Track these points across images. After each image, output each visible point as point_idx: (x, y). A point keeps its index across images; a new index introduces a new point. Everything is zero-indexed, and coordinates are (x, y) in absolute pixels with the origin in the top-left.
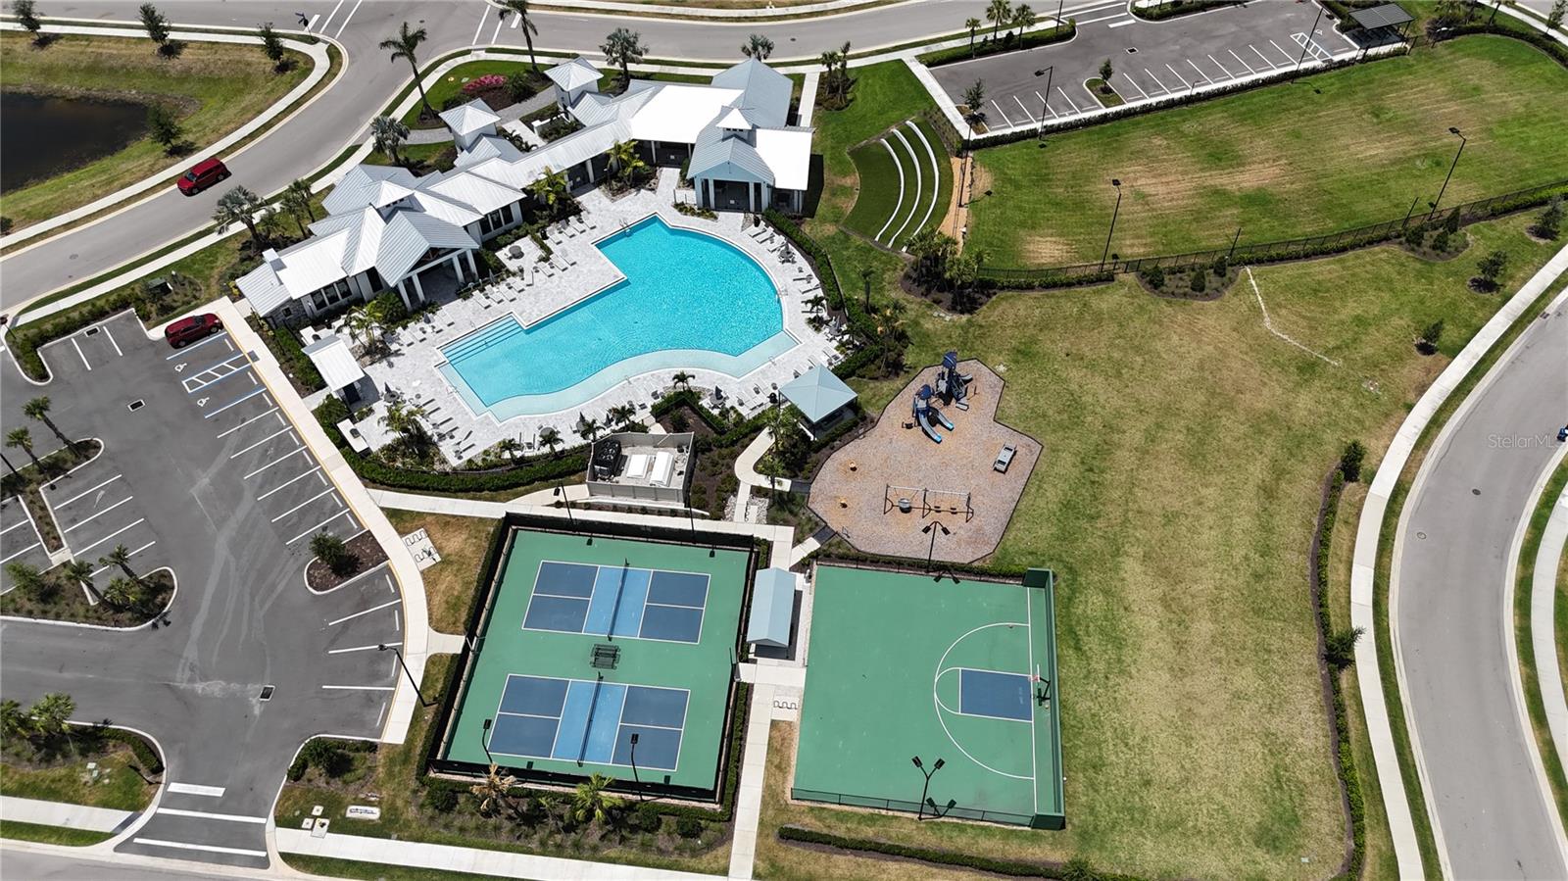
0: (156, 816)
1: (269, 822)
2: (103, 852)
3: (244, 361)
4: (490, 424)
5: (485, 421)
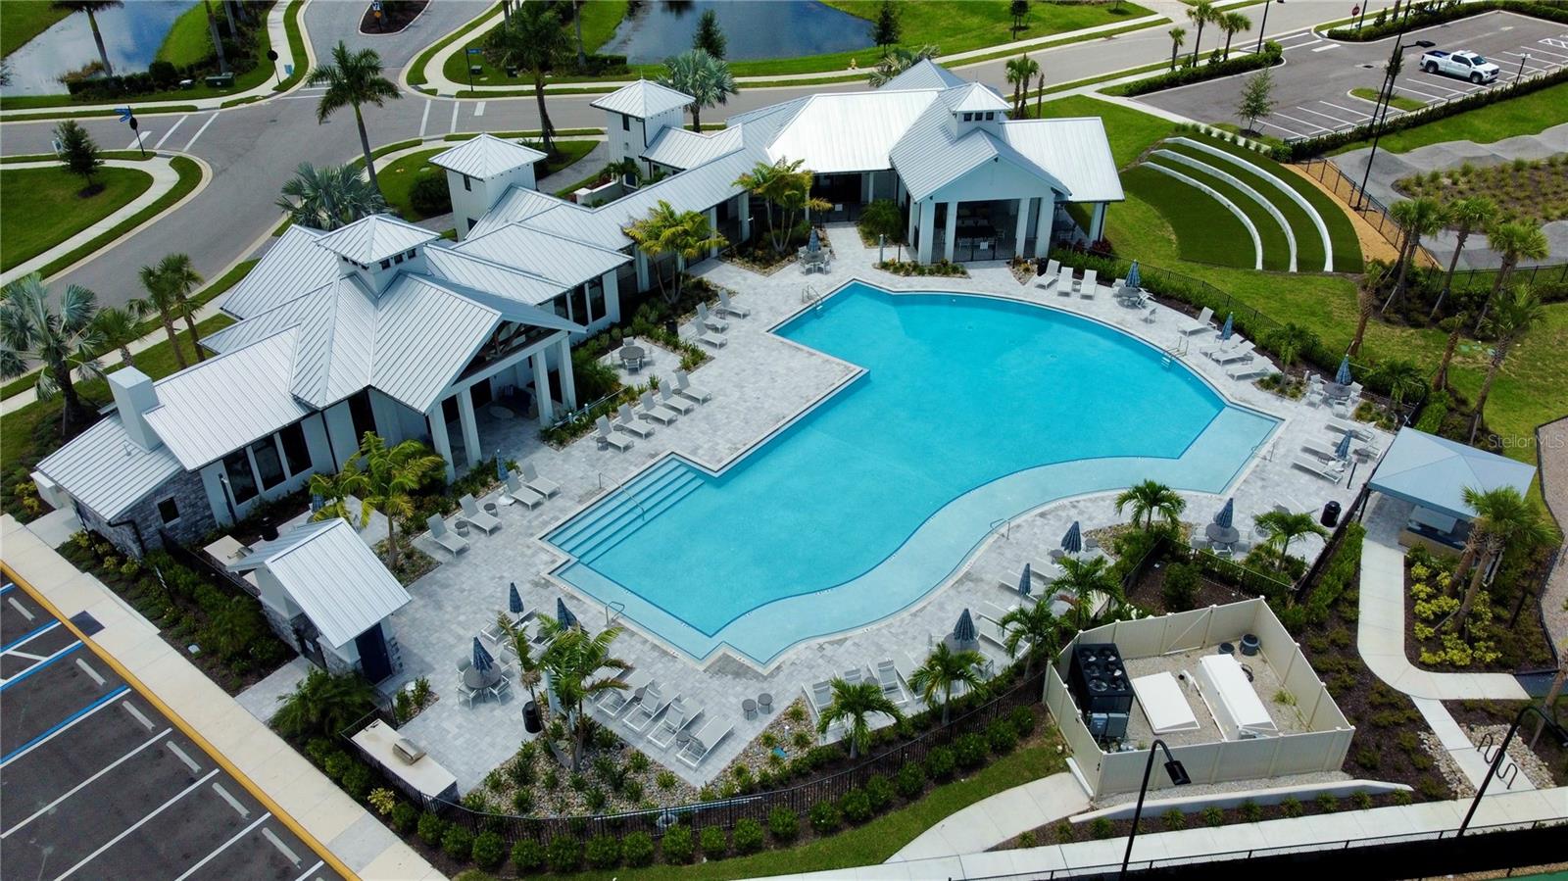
3: (63, 636)
4: (740, 672)
5: (728, 668)
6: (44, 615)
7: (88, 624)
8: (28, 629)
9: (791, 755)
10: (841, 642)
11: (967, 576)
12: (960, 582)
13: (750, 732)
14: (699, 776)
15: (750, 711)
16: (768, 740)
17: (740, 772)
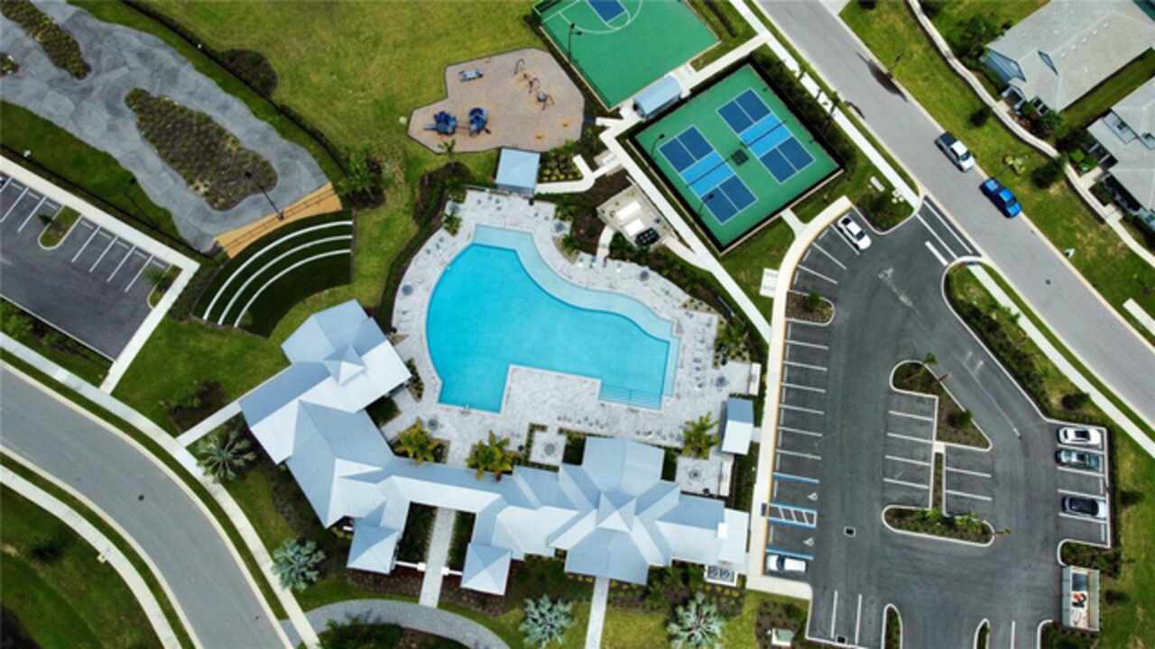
0: (959, 255)
1: (915, 213)
2: (985, 259)
4: (679, 326)
5: (680, 329)
6: (770, 523)
7: (764, 507)
8: (775, 524)
9: (697, 302)
10: (655, 308)
11: (611, 286)
12: (614, 288)
13: (696, 313)
14: (715, 318)
15: (691, 316)
16: (696, 308)
17: (709, 310)
